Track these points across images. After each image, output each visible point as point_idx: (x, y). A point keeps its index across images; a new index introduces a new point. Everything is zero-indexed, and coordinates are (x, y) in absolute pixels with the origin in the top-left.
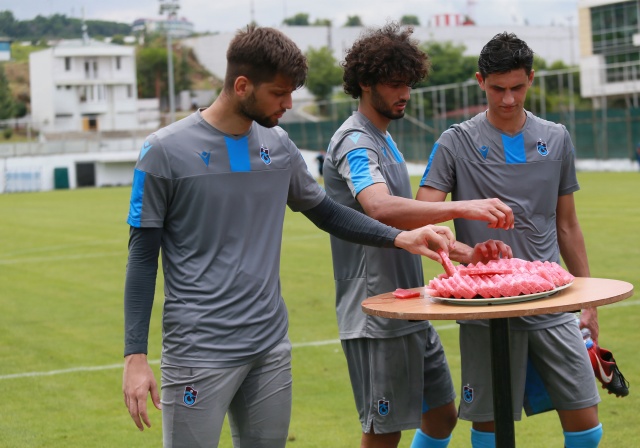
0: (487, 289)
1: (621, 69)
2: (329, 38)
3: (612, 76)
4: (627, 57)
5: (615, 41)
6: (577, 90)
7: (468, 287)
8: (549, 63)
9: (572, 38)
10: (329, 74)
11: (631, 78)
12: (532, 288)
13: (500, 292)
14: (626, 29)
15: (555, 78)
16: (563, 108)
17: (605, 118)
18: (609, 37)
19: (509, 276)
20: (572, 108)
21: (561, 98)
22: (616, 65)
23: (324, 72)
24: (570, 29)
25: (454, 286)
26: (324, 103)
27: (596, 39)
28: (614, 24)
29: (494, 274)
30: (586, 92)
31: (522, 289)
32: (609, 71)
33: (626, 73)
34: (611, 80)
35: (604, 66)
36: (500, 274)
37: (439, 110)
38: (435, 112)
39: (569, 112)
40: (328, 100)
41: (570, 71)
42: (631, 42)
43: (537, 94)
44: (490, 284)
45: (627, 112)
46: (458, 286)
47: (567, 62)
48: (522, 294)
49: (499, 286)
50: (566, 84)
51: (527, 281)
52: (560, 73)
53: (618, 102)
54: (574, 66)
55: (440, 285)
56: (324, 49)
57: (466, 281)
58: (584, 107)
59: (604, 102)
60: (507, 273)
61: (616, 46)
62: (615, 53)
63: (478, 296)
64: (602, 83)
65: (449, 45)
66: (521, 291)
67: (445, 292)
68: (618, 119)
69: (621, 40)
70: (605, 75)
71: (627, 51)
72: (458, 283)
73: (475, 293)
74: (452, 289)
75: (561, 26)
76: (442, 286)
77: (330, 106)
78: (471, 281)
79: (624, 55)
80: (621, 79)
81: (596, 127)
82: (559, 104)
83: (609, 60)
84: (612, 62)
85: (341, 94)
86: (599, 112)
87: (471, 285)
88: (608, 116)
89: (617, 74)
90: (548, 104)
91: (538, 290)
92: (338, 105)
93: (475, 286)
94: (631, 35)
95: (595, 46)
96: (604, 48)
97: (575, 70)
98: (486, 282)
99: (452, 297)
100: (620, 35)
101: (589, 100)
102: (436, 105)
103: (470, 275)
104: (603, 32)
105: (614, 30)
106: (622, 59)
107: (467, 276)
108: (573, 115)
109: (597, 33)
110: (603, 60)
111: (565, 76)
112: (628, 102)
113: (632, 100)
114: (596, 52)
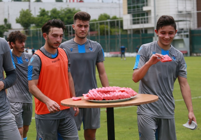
0: (107, 97)
1: (138, 19)
2: (29, 6)
3: (135, 22)
4: (141, 15)
5: (136, 9)
6: (122, 27)
7: (100, 96)
8: (111, 17)
9: (120, 7)
10: (29, 19)
11: (142, 23)
12: (123, 97)
13: (112, 98)
14: (140, 5)
15: (114, 22)
16: (117, 33)
17: (132, 37)
18: (134, 7)
19: (115, 93)
20: (120, 33)
21: (116, 30)
22: (136, 18)
23: (28, 19)
24: (119, 4)
25: (95, 96)
26: (27, 30)
27: (129, 8)
28: (136, 3)
29: (109, 92)
30: (125, 27)
31: (120, 97)
32: (134, 20)
33: (140, 21)
34: (134, 23)
35: (132, 18)
36: (111, 92)
37: (70, 34)
38: (69, 34)
39: (119, 35)
40: (29, 29)
41: (119, 20)
42: (142, 9)
43: (107, 28)
44: (108, 95)
45: (140, 35)
46: (97, 96)
47: (118, 16)
48: (120, 99)
49: (111, 96)
50: (118, 24)
51: (121, 94)
52: (116, 20)
53: (137, 31)
54: (120, 18)
55: (90, 96)
56: (27, 10)
57: (99, 94)
58: (124, 33)
59: (132, 31)
60: (114, 91)
61: (136, 11)
62: (136, 13)
63: (104, 100)
64: (131, 24)
65: (74, 9)
66: (119, 98)
67: (92, 98)
68: (137, 38)
69: (138, 9)
70: (132, 21)
71: (141, 13)
72: (97, 95)
73: (103, 98)
74: (94, 97)
75: (116, 3)
76: (91, 96)
77: (30, 31)
78: (101, 94)
79: (139, 14)
80: (138, 23)
81: (129, 41)
82: (115, 32)
83: (134, 16)
84: (135, 17)
85: (34, 27)
86: (130, 35)
87: (101, 96)
88: (133, 37)
89: (137, 21)
90: (111, 32)
91: (125, 97)
92: (32, 31)
93: (103, 96)
94: (142, 7)
95: (128, 11)
96: (132, 11)
97: (121, 19)
98: (107, 95)
99: (94, 100)
100: (138, 7)
101: (126, 30)
102: (69, 32)
103: (101, 92)
104: (132, 6)
105: (136, 5)
106: (138, 15)
107: (100, 92)
108: (120, 36)
109: (130, 6)
110: (132, 16)
111: (118, 22)
112: (141, 32)
113: (142, 31)
114: (129, 13)
